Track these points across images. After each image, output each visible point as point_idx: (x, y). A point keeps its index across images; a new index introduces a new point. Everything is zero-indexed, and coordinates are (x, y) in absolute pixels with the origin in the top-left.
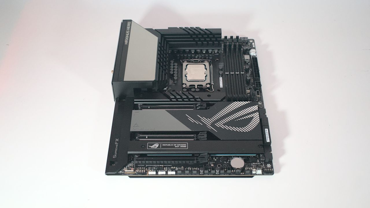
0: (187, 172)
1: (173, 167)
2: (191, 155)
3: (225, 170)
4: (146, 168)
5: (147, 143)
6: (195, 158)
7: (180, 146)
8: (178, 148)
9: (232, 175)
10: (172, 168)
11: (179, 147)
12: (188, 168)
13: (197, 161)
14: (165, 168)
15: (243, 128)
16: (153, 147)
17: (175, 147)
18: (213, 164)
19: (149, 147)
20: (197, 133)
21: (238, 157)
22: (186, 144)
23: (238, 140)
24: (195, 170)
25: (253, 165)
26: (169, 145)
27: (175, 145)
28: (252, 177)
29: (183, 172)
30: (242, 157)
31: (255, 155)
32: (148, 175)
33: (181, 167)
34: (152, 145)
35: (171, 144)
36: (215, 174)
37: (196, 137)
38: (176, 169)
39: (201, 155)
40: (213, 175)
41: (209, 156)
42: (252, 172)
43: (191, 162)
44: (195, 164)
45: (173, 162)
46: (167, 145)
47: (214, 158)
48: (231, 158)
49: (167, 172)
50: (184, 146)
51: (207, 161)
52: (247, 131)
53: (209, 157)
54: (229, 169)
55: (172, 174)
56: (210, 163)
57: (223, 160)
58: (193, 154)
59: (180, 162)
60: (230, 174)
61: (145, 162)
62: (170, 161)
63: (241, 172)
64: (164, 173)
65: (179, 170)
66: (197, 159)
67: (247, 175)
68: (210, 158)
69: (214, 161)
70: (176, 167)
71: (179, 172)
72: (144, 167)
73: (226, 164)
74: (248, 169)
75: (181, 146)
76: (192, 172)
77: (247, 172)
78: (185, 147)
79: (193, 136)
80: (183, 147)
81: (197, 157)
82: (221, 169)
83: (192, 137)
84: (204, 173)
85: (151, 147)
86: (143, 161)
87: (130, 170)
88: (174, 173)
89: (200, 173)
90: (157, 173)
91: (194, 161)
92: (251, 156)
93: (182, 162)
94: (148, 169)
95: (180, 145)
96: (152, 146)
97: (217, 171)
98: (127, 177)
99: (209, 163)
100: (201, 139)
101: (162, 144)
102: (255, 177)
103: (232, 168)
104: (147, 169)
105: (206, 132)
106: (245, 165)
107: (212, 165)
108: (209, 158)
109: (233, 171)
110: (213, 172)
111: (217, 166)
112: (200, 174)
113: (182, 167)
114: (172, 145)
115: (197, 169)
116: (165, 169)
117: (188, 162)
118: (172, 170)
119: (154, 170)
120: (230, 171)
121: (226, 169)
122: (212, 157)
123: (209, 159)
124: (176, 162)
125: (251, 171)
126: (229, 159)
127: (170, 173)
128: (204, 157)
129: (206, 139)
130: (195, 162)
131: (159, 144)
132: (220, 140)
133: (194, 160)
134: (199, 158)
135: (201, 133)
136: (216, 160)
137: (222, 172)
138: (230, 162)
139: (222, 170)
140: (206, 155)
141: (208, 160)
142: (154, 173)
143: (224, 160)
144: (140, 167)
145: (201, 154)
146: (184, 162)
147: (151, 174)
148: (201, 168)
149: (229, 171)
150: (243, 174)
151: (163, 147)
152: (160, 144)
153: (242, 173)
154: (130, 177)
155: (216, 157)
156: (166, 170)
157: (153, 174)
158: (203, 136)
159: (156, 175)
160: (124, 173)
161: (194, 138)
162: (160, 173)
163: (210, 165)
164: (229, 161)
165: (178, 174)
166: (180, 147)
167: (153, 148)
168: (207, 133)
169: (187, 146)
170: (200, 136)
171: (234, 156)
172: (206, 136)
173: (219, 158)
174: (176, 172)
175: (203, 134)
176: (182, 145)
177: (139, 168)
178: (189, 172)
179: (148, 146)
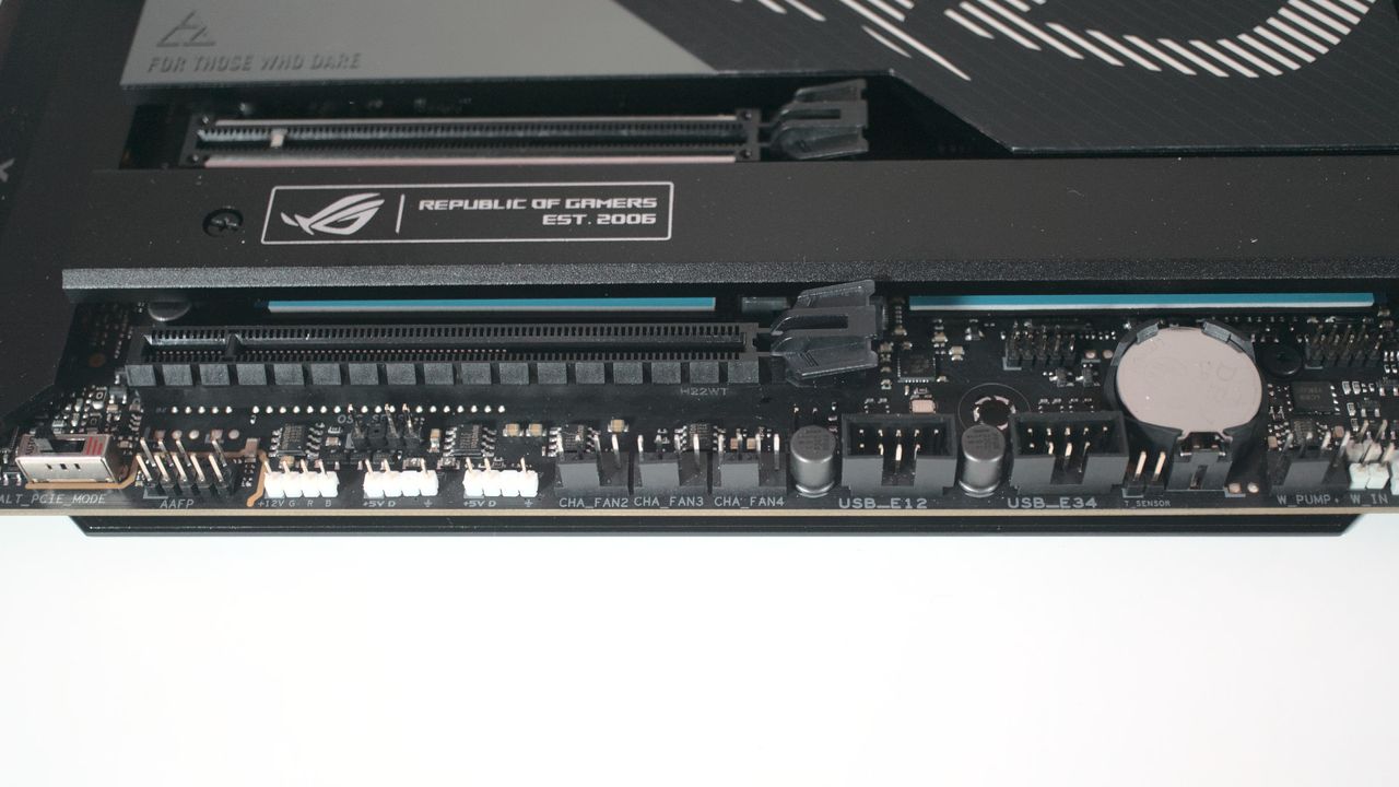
0: (658, 474)
1: (524, 427)
2: (708, 304)
3: (1059, 450)
4: (247, 432)
5: (273, 187)
6: (750, 331)
7: (592, 213)
8: (572, 230)
9: (1132, 504)
10: (511, 431)
11: (579, 218)
12: (671, 436)
13: (761, 361)
14: (436, 433)
15: (1225, 43)
16: (320, 227)
17: (546, 220)
18: (935, 392)
19: (278, 230)
20: (767, 95)
21: (1188, 319)
22: (661, 194)
23: (1186, 154)
24: (742, 454)
25: (1343, 399)
26: (480, 204)
27: (548, 203)
28: (1337, 525)
29: (619, 472)
30: (1233, 321)
31: (1366, 302)
32: (265, 502)
33: (599, 425)
34: (312, 205)
35: (503, 196)
36: (952, 496)
37: (764, 135)
38: (547, 442)
39: (804, 296)
40: (930, 506)
41: (891, 314)
42: (1349, 480)
43: (705, 368)
44: (743, 388)
45: (514, 372)
46: (464, 204)
47: (941, 339)
48: (1119, 330)
49: (451, 479)
50: (632, 212)
51: (872, 364)
52: (1275, 72)
53: (892, 325)
54: (1105, 446)
55: (510, 492)
56: (898, 388)
57: (1028, 355)
58: (728, 295)
59: (590, 371)
60: (1108, 496)
61: (233, 375)
62: (485, 367)
63: (1232, 477)
64: (423, 483)
65: (575, 453)
66: (763, 343)
67: (1291, 501)
68: (899, 340)
69: (943, 364)
70: (548, 426)
71: (580, 475)
72: (224, 423)
73: (1066, 394)
74: (1314, 447)
75: (604, 210)
76: (711, 479)
77: (1304, 473)
78: (643, 219)
79: (726, 125)
80: (626, 219)
81: (767, 318)
82: (1014, 439)
83: (724, 134)
84: (838, 489)
85: (305, 223)
86: (203, 368)
87: (70, 460)
88: (523, 483)
89: (792, 481)
90: (350, 480)
91: (730, 365)
92: (1322, 313)
93: (609, 374)
94: (265, 445)
95: (596, 203)
96: (308, 215)
97: (981, 468)
98: (56, 527)
99: (886, 384)
100: (807, 149)
101: (414, 197)
102: (1371, 525)
103: (1141, 438)
104: (252, 442)
105: (861, 84)
106: (1266, 402)
107: (924, 407)
108: (887, 335)
109: (1150, 465)
110: (932, 471)
111: (977, 415)
112: (792, 498)
113: (617, 425)
114: (513, 204)
115: (767, 443)
116: (435, 445)
117: (666, 370)
118: (508, 458)
119: (325, 453)
120: (1121, 462)
121: (1076, 439)
122: (922, 326)
123: (889, 347)
124: (552, 371)
125: (1340, 466)
126: (1089, 346)
127: (483, 483)
128: (840, 323)
129: (861, 147)
130: (746, 370)
131: (383, 194)
132: (1001, 153)
133: (737, 350)
134: (785, 328)
135: (808, 98)
136: (956, 353)
137: (1032, 469)
138: (1106, 371)
139: (1025, 452)
140: (853, 299)
141: (876, 346)
142: (324, 484)
143: (1042, 358)
144: (185, 423)
145: (801, 287)
146: (629, 371)
147: (294, 493)
148: (802, 431)
149: (1105, 468)
150: (1250, 500)
151: (419, 222)
152: (390, 198)
153: (1235, 488)
154: (89, 525)
155: (956, 324)
156: (446, 461)
157: (311, 493)
158: (835, 115)
159: (337, 503)
160: (22, 489)
161: (742, 141)
162: (381, 483)
163: (905, 405)
164: (1095, 367)
165: (568, 494)
166: (589, 227)
167: (319, 235)
168: (865, 95)
169: (661, 212)
170: (803, 124)
171: (1143, 318)
172: (856, 115)
173: (992, 335)
174: (548, 474)
175: (831, 97)
176: (613, 203)
177: (177, 435)
178: (683, 478)
179: (275, 217)
